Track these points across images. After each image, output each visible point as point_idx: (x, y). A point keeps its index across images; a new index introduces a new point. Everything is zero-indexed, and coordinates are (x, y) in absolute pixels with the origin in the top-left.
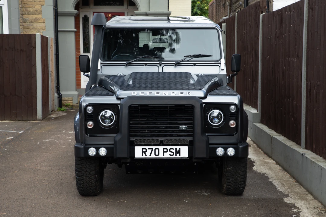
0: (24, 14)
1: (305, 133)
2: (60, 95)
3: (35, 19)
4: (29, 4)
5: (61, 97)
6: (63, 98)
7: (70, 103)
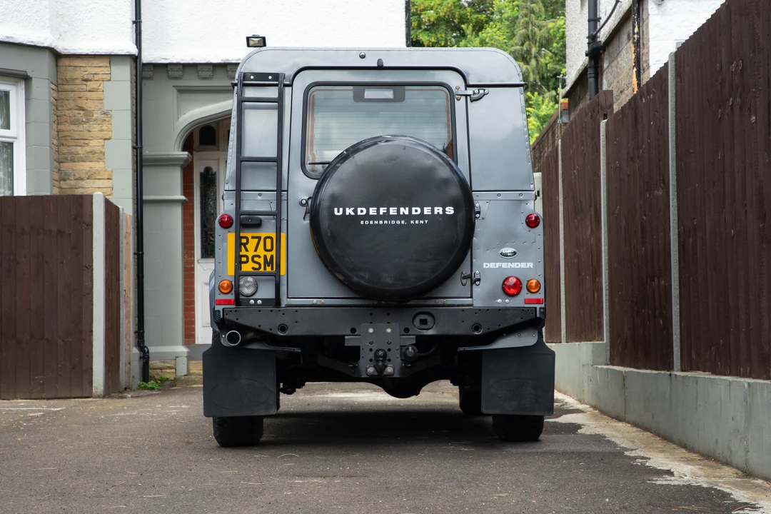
0: (63, 160)
1: (679, 337)
2: (144, 352)
3: (89, 171)
4: (76, 136)
5: (148, 357)
6: (153, 363)
7: (169, 374)
